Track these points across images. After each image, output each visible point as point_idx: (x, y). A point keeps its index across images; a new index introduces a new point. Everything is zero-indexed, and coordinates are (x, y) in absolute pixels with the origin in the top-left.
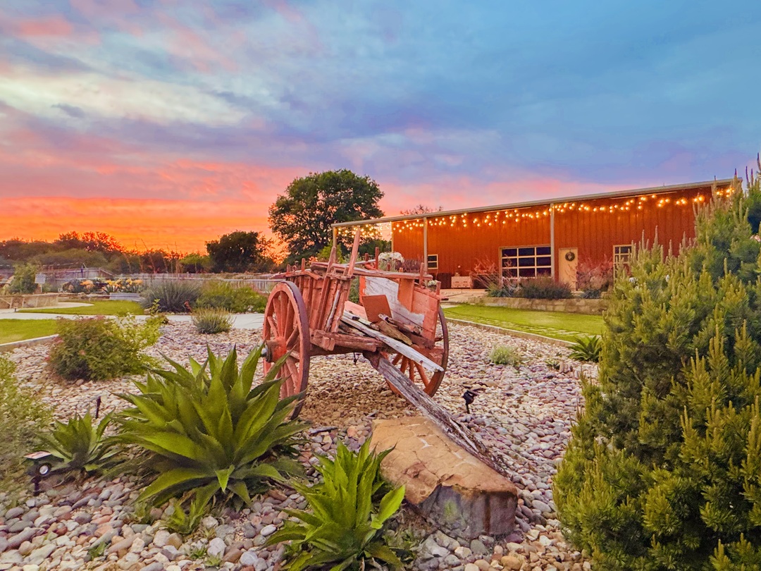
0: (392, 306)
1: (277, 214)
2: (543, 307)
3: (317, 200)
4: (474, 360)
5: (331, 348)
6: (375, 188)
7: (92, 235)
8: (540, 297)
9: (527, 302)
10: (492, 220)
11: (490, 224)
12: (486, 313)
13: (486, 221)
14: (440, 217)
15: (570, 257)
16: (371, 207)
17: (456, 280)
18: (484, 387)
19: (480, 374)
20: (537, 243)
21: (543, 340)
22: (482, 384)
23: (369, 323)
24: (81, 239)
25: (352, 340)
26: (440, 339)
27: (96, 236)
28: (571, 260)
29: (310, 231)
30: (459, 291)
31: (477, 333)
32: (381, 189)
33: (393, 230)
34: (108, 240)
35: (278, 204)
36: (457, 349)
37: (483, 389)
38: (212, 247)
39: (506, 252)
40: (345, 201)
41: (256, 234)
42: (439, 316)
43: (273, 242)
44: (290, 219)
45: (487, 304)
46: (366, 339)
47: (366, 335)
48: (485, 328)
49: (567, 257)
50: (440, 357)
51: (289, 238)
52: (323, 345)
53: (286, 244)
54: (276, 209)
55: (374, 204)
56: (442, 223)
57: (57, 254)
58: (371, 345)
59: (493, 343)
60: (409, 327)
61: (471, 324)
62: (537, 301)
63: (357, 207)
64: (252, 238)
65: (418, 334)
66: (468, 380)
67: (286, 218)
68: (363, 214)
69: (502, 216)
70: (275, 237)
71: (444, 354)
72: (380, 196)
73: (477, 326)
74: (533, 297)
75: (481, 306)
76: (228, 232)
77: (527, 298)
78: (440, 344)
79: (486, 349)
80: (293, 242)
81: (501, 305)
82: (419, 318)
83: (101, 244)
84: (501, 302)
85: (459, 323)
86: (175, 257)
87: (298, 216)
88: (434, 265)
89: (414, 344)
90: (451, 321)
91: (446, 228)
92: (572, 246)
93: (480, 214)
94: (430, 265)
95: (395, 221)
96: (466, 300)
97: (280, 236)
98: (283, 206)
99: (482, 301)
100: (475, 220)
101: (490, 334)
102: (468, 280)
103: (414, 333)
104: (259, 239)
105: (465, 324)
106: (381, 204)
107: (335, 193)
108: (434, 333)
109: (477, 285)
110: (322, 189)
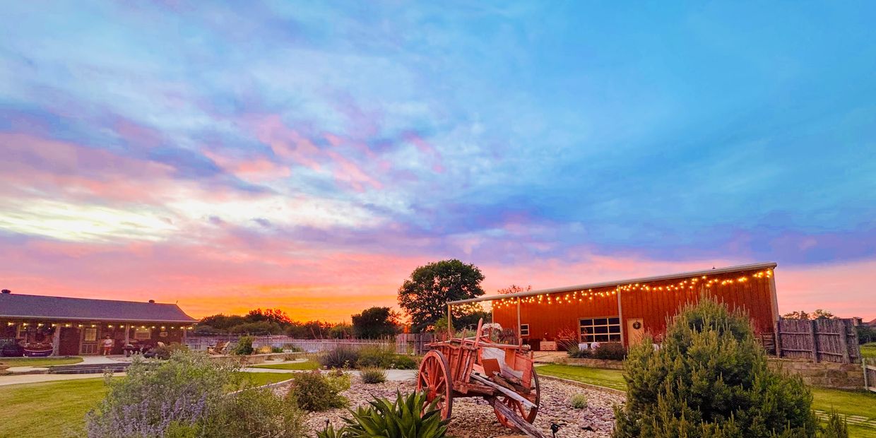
0: (501, 366)
1: (404, 293)
2: (615, 366)
3: (434, 283)
4: (558, 405)
5: (466, 393)
6: (478, 273)
7: (271, 311)
8: (611, 359)
9: (601, 363)
10: (571, 298)
11: (569, 301)
12: (567, 371)
13: (566, 299)
14: (530, 296)
15: (637, 326)
16: (474, 287)
17: (544, 344)
18: (566, 422)
19: (563, 415)
20: (609, 315)
21: (612, 392)
22: (564, 421)
23: (487, 377)
24: (263, 314)
25: (478, 388)
26: (534, 388)
27: (273, 311)
28: (639, 328)
29: (429, 306)
30: (547, 353)
31: (561, 386)
32: (483, 273)
33: (493, 306)
34: (282, 314)
35: (405, 286)
36: (546, 397)
37: (565, 425)
38: (355, 319)
39: (583, 323)
40: (455, 283)
41: (388, 309)
42: (533, 373)
43: (400, 315)
44: (413, 297)
45: (569, 364)
46: (486, 387)
47: (486, 385)
48: (567, 382)
49: (634, 325)
50: (535, 400)
51: (413, 311)
52: (461, 390)
53: (410, 316)
54: (403, 290)
55: (477, 285)
56: (532, 300)
57: (249, 325)
58: (489, 391)
59: (572, 392)
60: (514, 380)
61: (556, 379)
62: (610, 362)
63: (463, 287)
64: (384, 312)
65: (520, 385)
66: (554, 418)
67: (410, 297)
68: (469, 293)
69: (579, 296)
70: (402, 311)
71: (536, 398)
72: (482, 279)
73: (561, 381)
74: (606, 358)
75: (565, 365)
76: (368, 308)
77: (601, 359)
78: (534, 392)
79: (568, 398)
80: (415, 315)
81: (580, 364)
82: (520, 374)
83: (277, 317)
84: (580, 362)
85: (547, 378)
86: (328, 326)
87: (420, 295)
88: (526, 332)
89: (517, 391)
90: (540, 376)
91: (535, 304)
92: (638, 317)
93: (562, 293)
94: (522, 333)
95: (494, 300)
96: (552, 360)
97: (406, 310)
98: (408, 287)
99: (565, 361)
100: (558, 299)
101: (571, 387)
102: (553, 344)
103: (517, 384)
104: (390, 312)
105: (551, 379)
106: (482, 285)
107: (447, 277)
108: (530, 384)
109: (560, 349)
110: (437, 274)
